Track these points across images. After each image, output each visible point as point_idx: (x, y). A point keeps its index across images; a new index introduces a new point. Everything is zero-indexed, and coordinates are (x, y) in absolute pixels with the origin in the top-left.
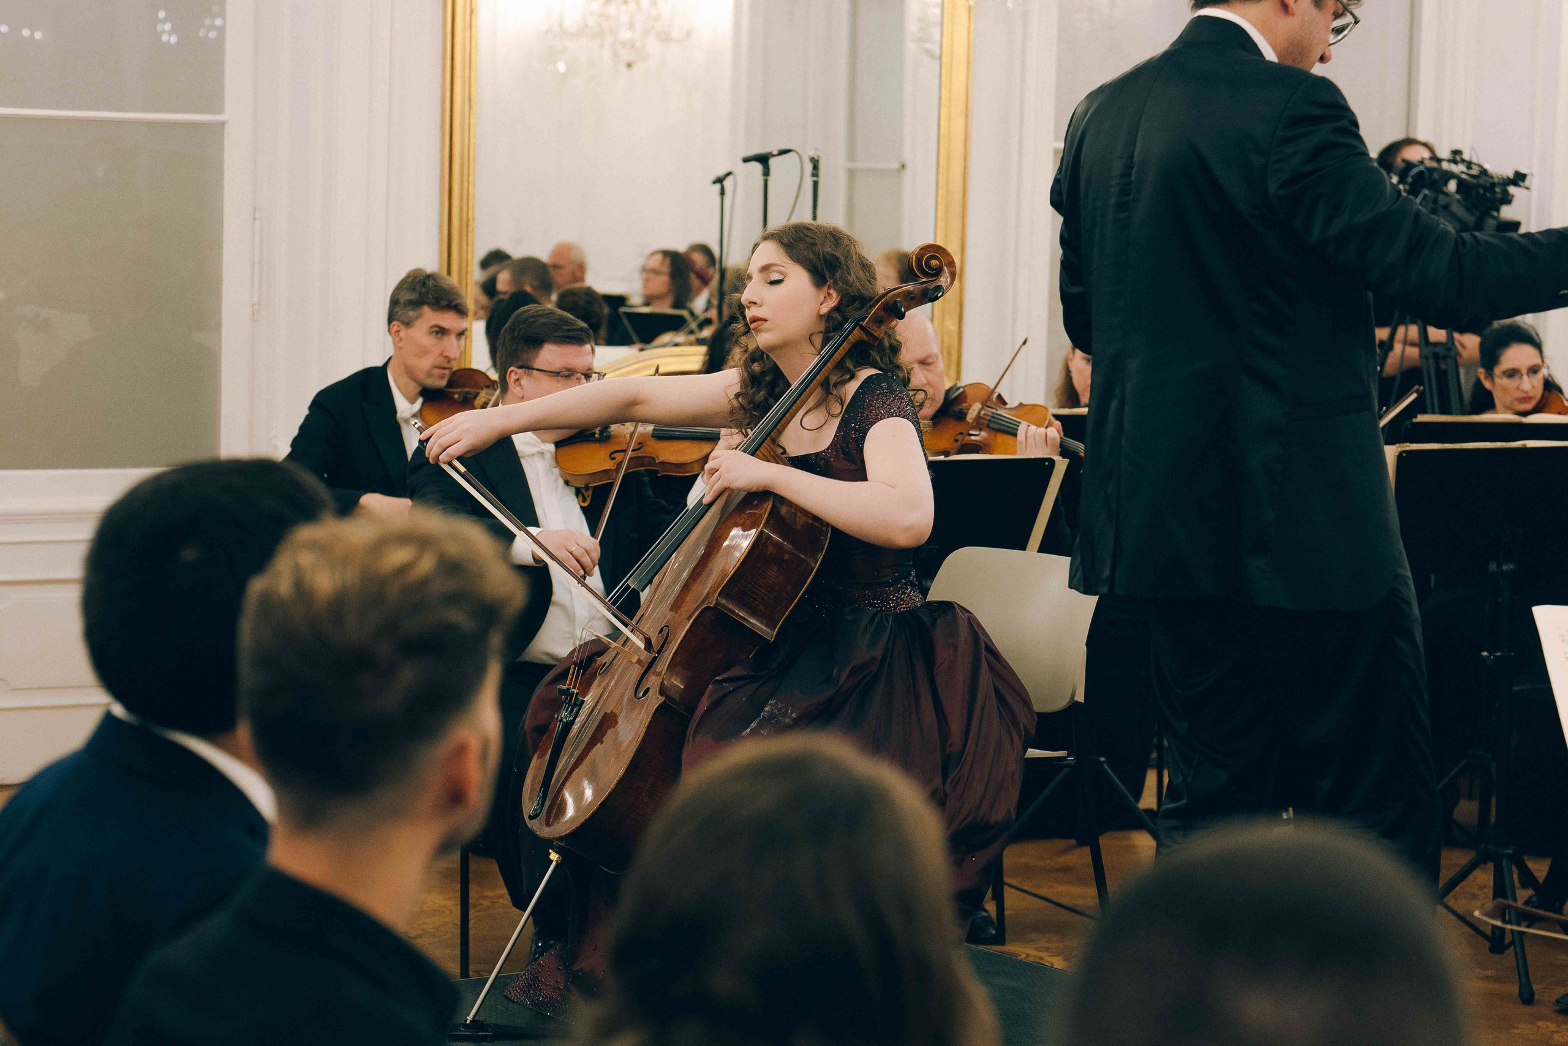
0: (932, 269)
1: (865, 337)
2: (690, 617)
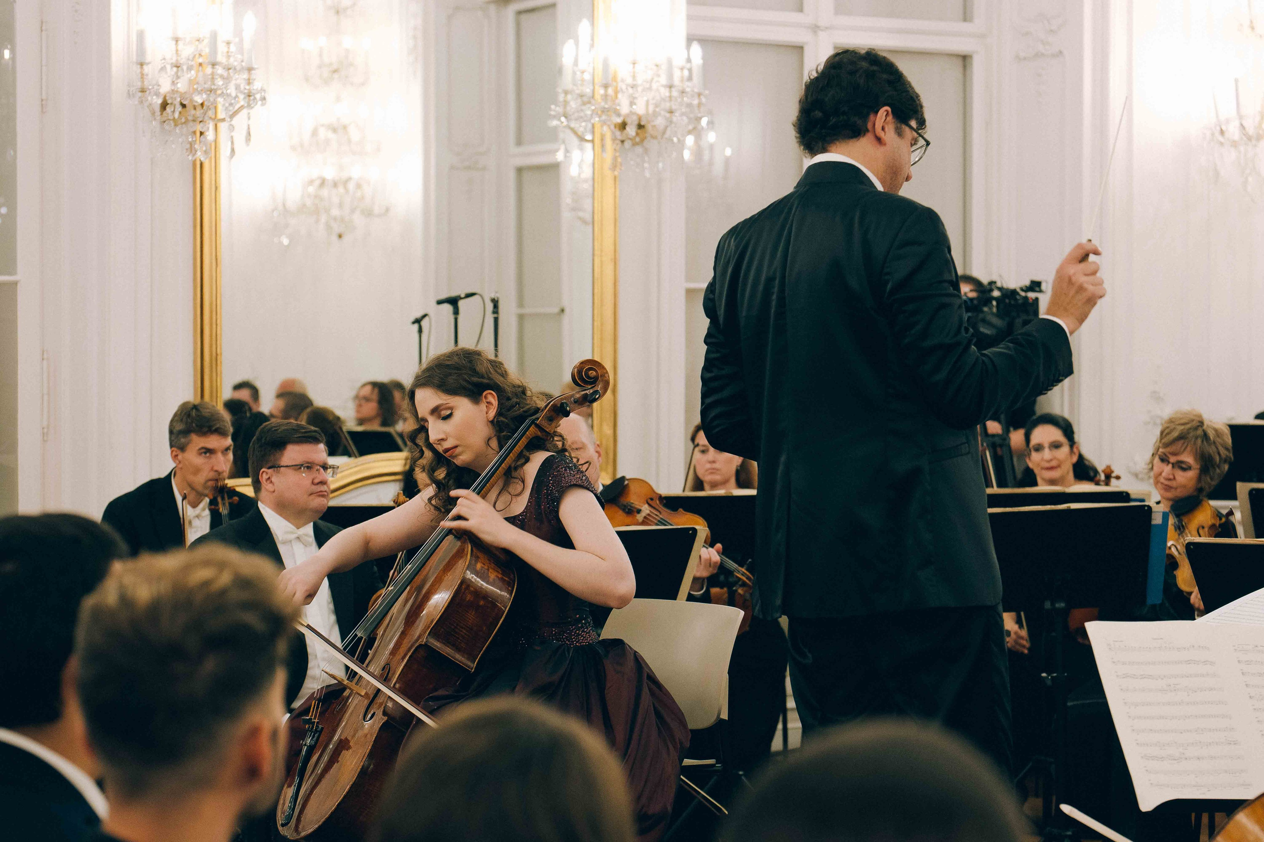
0: (591, 378)
2: (407, 654)
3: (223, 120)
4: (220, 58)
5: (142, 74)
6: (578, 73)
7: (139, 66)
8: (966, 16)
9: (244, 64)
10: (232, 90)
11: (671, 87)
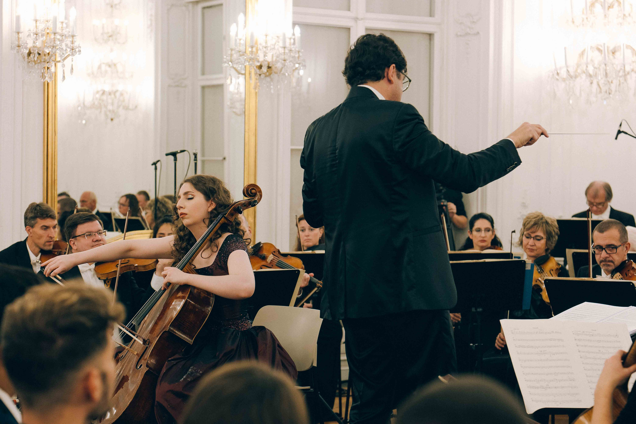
0: (253, 193)
1: (226, 222)
2: (158, 335)
3: (59, 62)
4: (58, 30)
5: (19, 38)
6: (238, 40)
7: (17, 34)
8: (431, 14)
9: (70, 33)
10: (64, 47)
11: (285, 48)
